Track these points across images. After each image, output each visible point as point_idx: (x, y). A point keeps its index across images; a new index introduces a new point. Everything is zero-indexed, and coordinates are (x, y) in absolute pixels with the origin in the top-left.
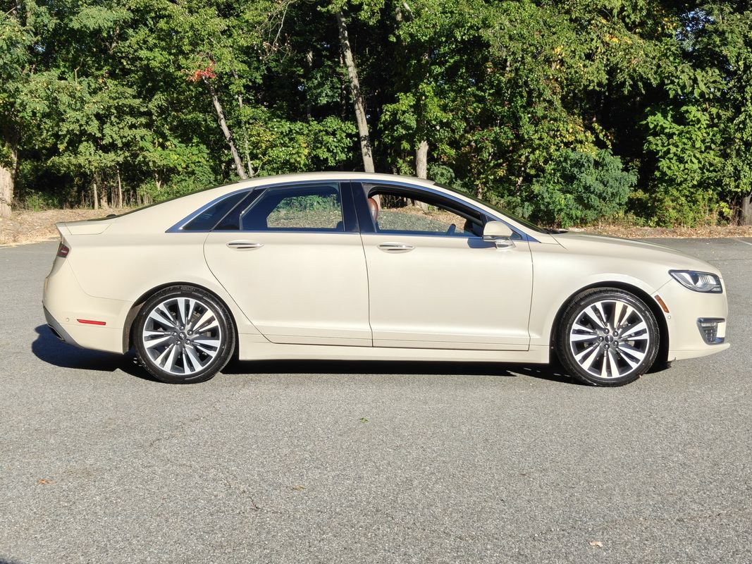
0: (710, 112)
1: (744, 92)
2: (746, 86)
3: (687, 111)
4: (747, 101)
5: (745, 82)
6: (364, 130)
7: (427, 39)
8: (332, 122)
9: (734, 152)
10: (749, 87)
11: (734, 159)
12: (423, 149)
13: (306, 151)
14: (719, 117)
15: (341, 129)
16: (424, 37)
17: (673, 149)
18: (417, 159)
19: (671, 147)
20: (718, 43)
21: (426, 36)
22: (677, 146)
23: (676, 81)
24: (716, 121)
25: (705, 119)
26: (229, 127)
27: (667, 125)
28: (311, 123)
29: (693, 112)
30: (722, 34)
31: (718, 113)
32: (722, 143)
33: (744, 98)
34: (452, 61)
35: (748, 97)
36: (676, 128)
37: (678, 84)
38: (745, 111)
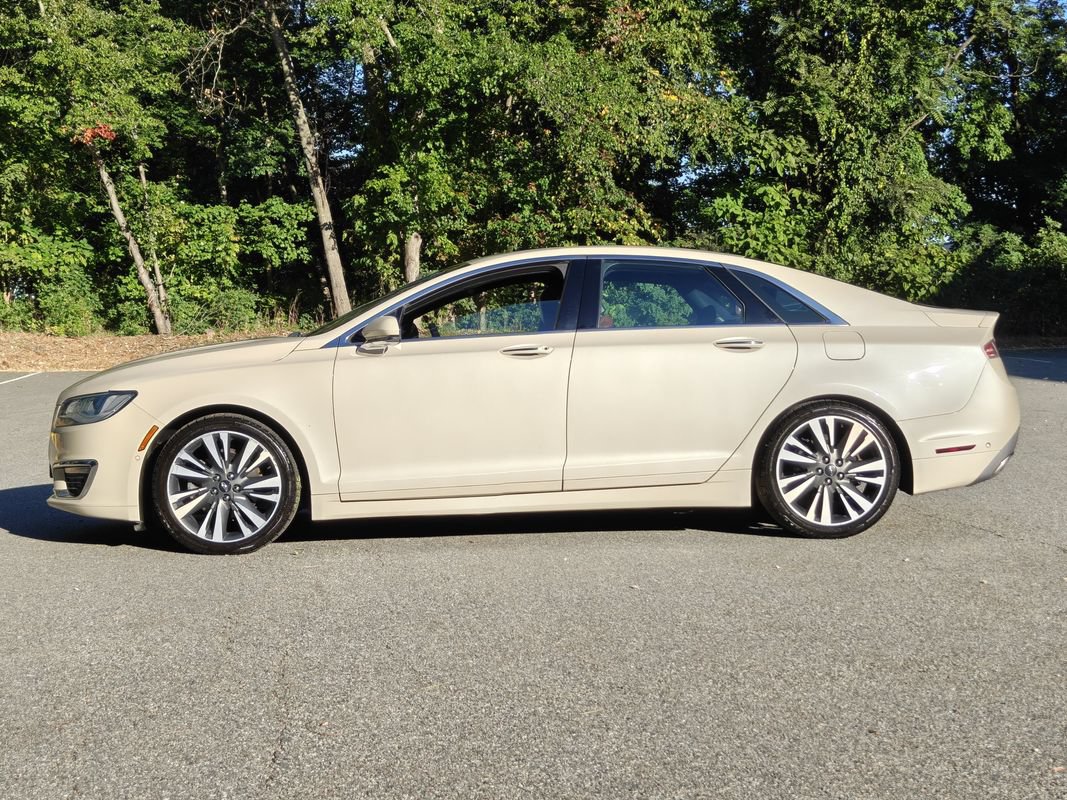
0: (791, 195)
1: (836, 168)
2: (839, 161)
3: (765, 193)
4: (840, 180)
5: (837, 155)
6: (326, 216)
7: (438, 91)
8: (278, 206)
9: (825, 248)
10: (842, 163)
11: (826, 256)
12: (414, 244)
13: (236, 248)
14: (803, 201)
15: (289, 215)
16: (435, 89)
17: (753, 243)
18: (407, 257)
19: (749, 240)
20: (809, 104)
21: (438, 86)
22: (757, 239)
23: (759, 152)
24: (799, 206)
25: (786, 204)
26: (125, 213)
27: (738, 211)
28: (244, 207)
29: (773, 193)
30: (812, 92)
31: (801, 195)
32: (809, 236)
33: (836, 176)
34: (444, 120)
35: (843, 176)
36: (752, 216)
37: (761, 156)
38: (839, 193)
